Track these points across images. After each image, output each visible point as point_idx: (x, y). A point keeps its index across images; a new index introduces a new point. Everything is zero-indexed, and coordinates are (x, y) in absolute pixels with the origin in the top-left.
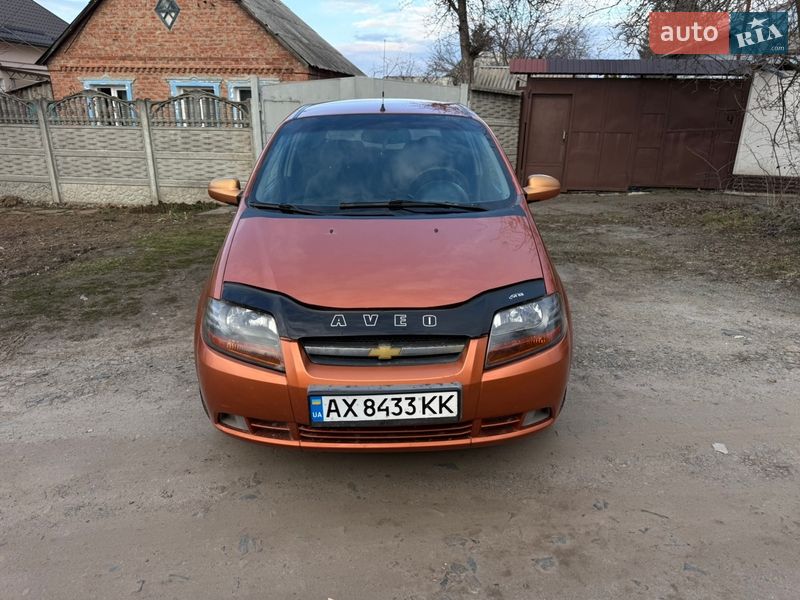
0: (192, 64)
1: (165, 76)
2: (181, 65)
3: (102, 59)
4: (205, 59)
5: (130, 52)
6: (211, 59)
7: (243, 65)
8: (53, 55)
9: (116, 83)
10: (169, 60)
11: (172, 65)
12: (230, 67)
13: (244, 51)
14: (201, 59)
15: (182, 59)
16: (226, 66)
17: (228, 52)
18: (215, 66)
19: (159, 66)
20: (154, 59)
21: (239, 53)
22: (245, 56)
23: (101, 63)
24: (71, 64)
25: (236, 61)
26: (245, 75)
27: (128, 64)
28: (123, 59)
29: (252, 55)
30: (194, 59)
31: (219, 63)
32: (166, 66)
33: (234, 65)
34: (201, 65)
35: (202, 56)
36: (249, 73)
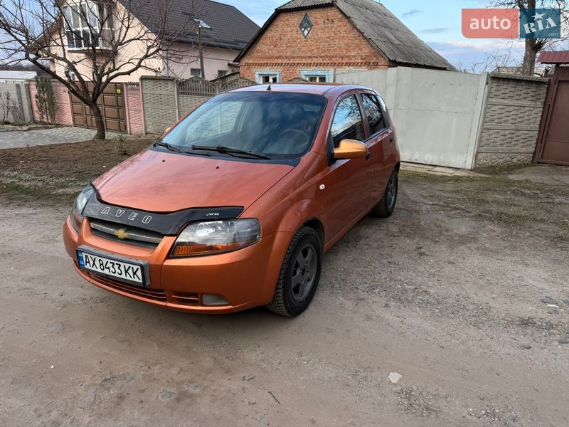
0: (315, 60)
1: (299, 68)
2: (309, 61)
3: (266, 58)
4: (323, 57)
5: (282, 54)
6: (327, 56)
7: (346, 60)
8: (243, 56)
9: (272, 73)
10: (302, 58)
11: (304, 61)
12: (338, 62)
13: (348, 51)
14: (321, 57)
15: (310, 57)
16: (335, 61)
17: (338, 52)
18: (329, 62)
19: (296, 62)
20: (293, 58)
21: (345, 52)
22: (348, 54)
23: (265, 61)
24: (251, 61)
25: (342, 58)
26: (347, 67)
27: (280, 61)
28: (278, 58)
29: (352, 54)
30: (316, 57)
31: (331, 60)
32: (300, 62)
33: (340, 61)
34: (321, 61)
35: (322, 55)
36: (349, 66)
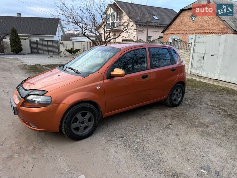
0: (196, 31)
1: (189, 35)
2: (193, 32)
3: (175, 31)
4: (200, 30)
5: (182, 29)
6: (202, 29)
7: (211, 31)
8: (165, 30)
9: (177, 37)
10: (190, 30)
11: (191, 32)
12: (207, 32)
13: (213, 26)
14: (199, 30)
15: (194, 30)
16: (206, 32)
17: (208, 27)
18: (202, 32)
19: (187, 32)
20: (186, 30)
21: (211, 27)
22: (213, 28)
23: (174, 32)
24: (168, 32)
25: (209, 30)
26: (211, 34)
27: (180, 32)
28: (180, 31)
29: (215, 28)
30: (197, 30)
31: (204, 31)
32: (189, 32)
33: (208, 31)
34: (199, 32)
35: (200, 29)
36: (212, 34)
